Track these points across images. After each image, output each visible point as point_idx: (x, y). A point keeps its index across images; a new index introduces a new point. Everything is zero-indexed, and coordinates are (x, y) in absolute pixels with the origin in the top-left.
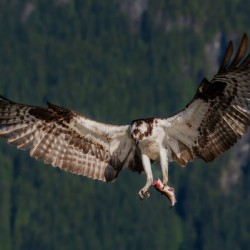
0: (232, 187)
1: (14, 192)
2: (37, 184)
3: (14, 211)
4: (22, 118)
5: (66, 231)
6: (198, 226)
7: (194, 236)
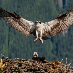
0: (66, 34)
1: (9, 36)
2: (15, 34)
3: (9, 40)
4: (8, 15)
5: (22, 46)
6: (57, 45)
7: (56, 47)
